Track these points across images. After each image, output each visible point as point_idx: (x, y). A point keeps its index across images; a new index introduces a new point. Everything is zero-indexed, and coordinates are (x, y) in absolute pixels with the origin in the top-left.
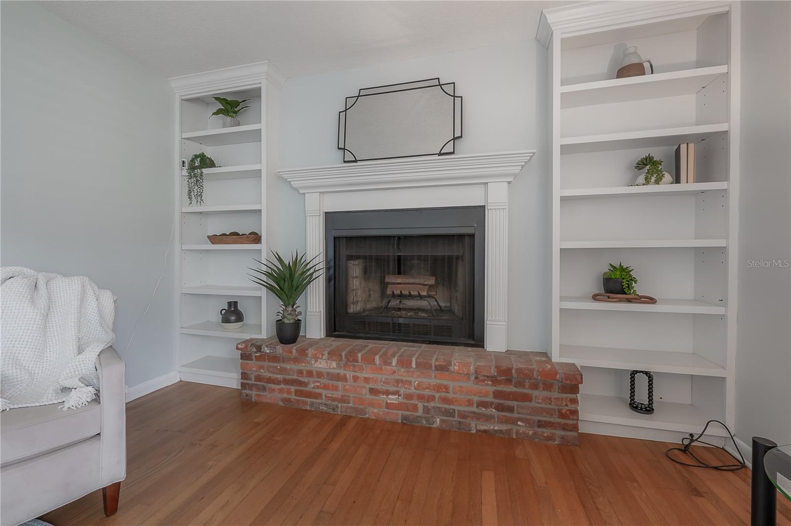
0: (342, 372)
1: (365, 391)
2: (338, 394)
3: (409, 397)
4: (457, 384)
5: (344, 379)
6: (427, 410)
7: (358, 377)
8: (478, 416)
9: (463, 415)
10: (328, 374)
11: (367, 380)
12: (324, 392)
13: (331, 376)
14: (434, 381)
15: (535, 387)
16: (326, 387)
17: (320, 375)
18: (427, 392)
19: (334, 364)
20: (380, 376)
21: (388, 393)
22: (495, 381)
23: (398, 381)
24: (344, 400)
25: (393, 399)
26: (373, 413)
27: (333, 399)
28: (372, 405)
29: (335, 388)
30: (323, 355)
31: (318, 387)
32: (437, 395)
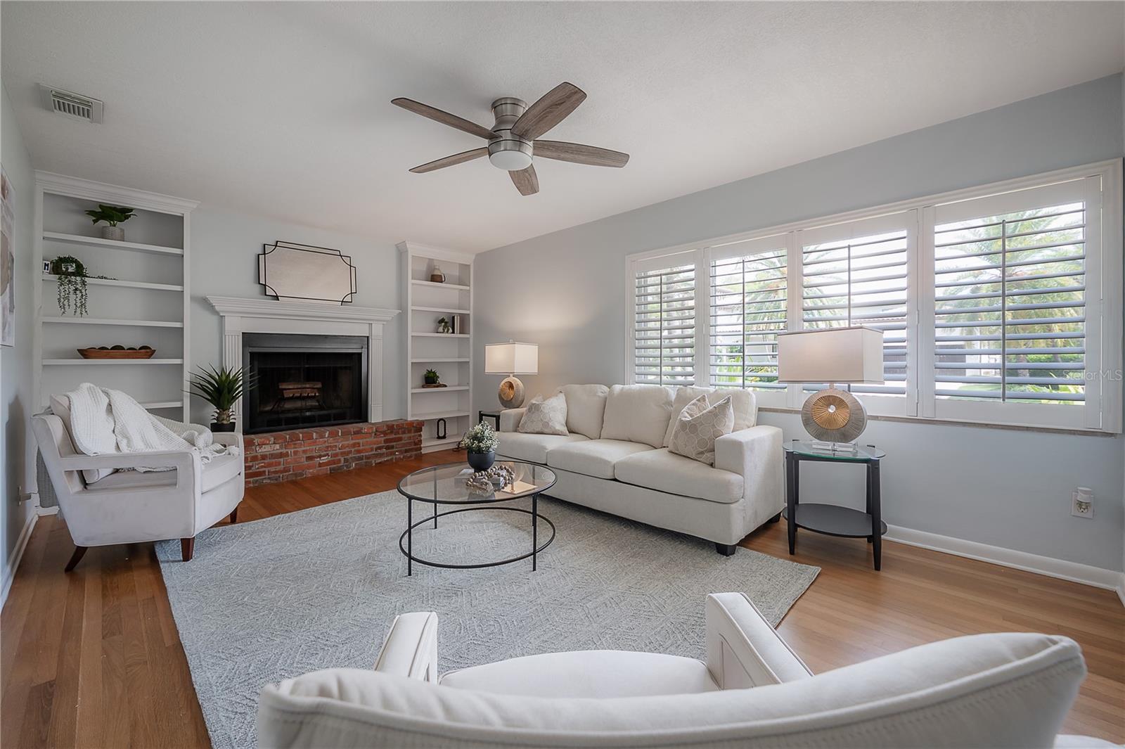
0: (284, 451)
1: (304, 460)
2: (281, 467)
3: (336, 455)
4: (365, 440)
5: (287, 455)
6: (346, 460)
7: (297, 451)
8: (376, 456)
9: (368, 458)
10: (272, 455)
11: (304, 452)
12: (267, 470)
13: (273, 456)
14: (351, 442)
15: (404, 433)
16: (270, 465)
17: (264, 457)
18: (347, 449)
19: (277, 446)
20: (314, 447)
21: (320, 457)
22: (385, 433)
23: (327, 447)
24: (285, 470)
25: (324, 460)
26: (310, 472)
27: (276, 472)
28: (309, 467)
29: (279, 464)
30: (270, 441)
31: (262, 467)
32: (353, 450)
